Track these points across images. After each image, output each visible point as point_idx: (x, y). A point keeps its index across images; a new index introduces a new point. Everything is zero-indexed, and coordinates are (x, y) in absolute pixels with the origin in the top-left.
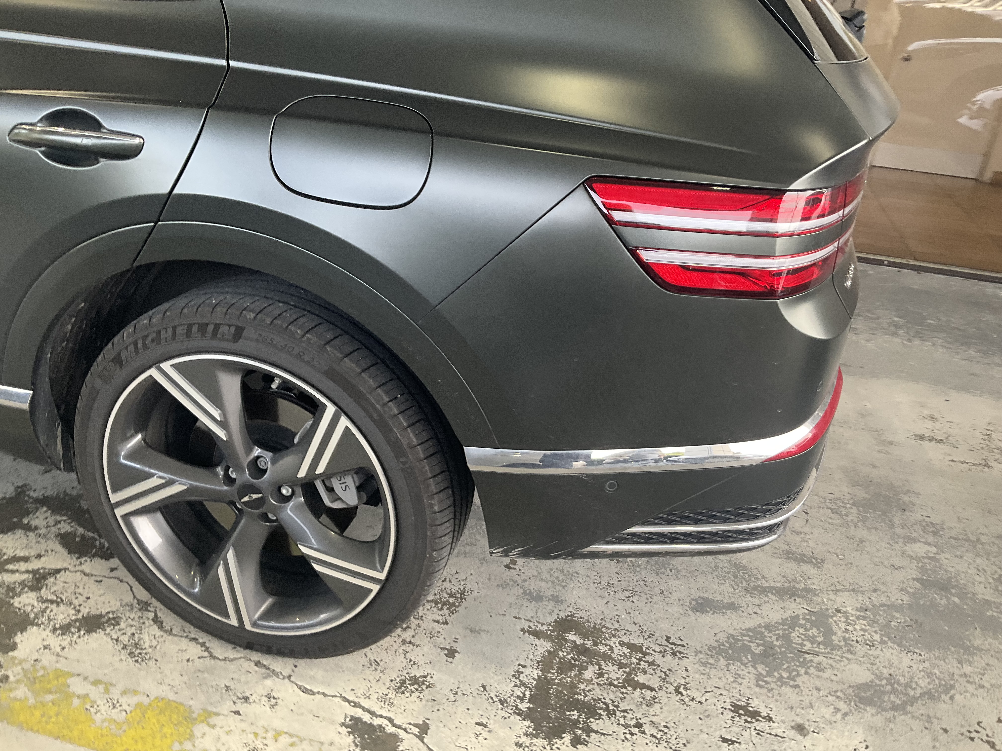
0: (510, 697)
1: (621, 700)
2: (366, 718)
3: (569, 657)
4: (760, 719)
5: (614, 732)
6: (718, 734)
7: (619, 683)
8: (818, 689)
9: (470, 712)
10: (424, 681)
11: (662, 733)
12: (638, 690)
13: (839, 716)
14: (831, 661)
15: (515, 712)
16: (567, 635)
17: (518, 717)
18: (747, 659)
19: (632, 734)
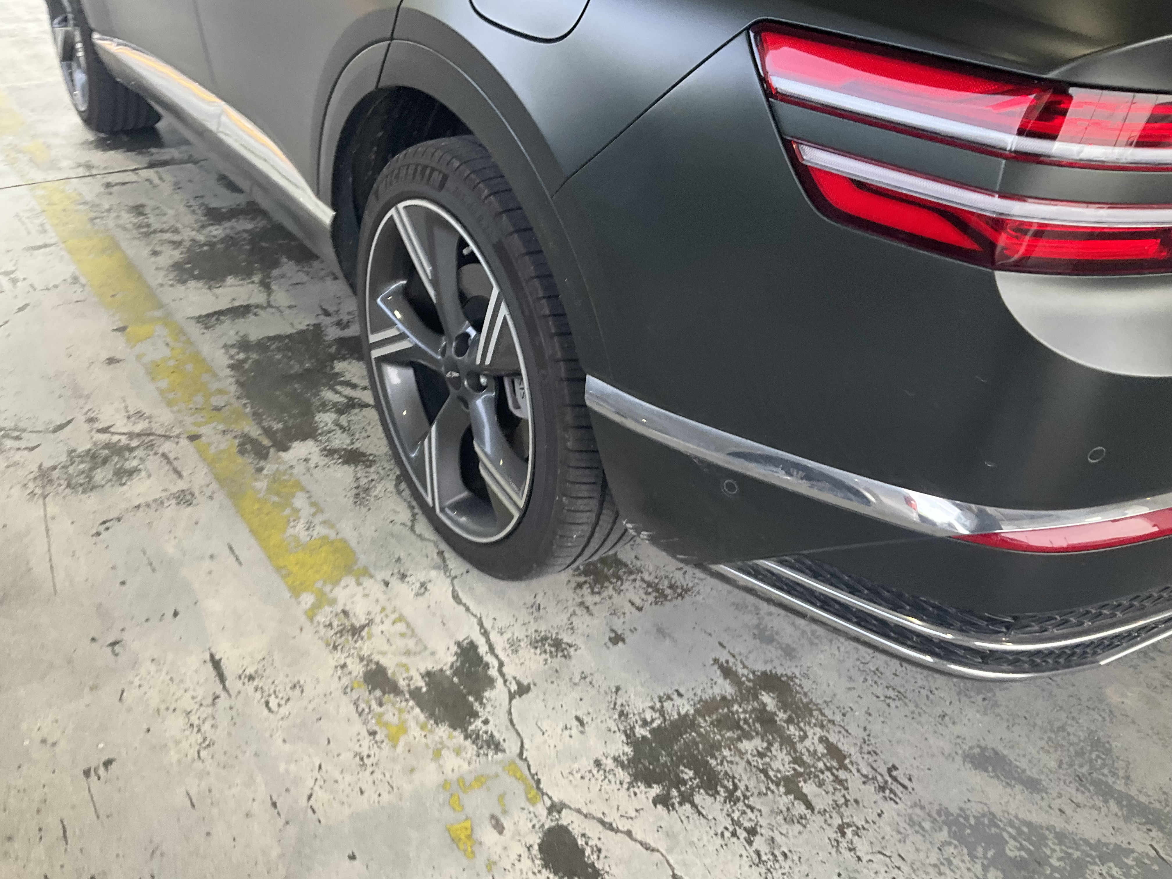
0: (634, 715)
2: (483, 649)
3: (742, 716)
5: (715, 819)
7: (776, 776)
9: (580, 703)
10: (566, 649)
11: (771, 857)
12: (792, 797)
15: (625, 732)
16: (763, 693)
18: (985, 853)
19: (734, 834)
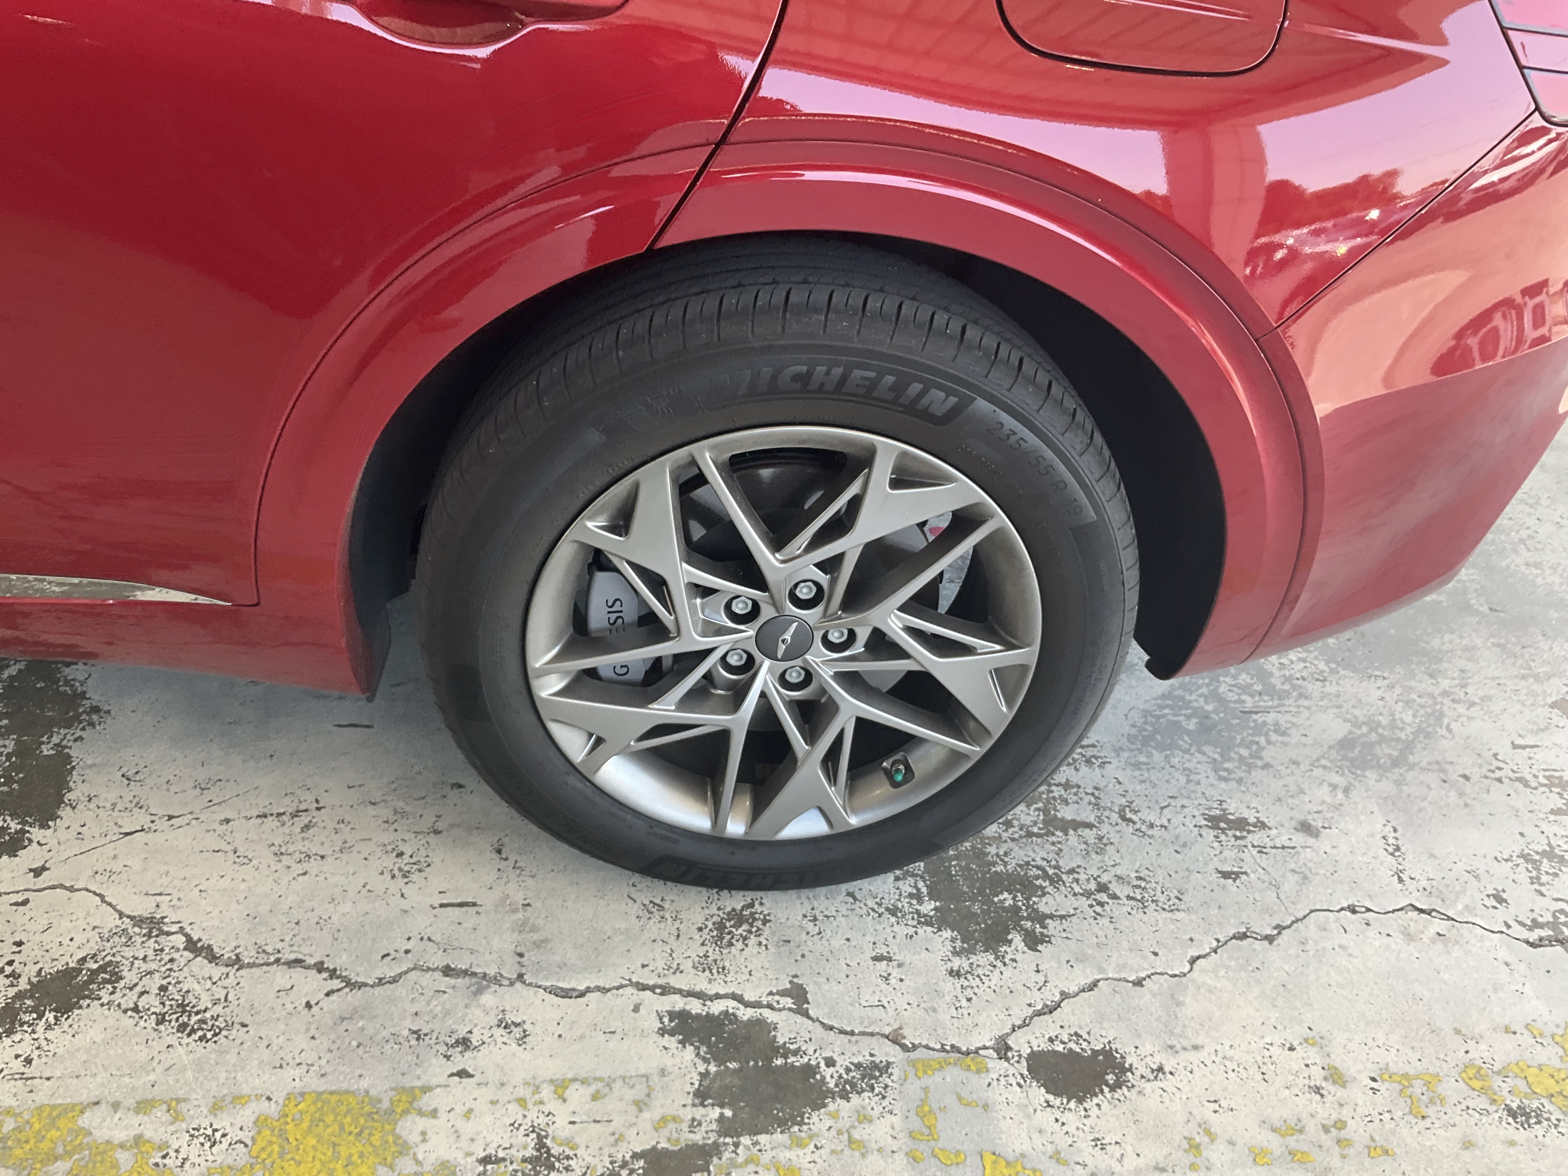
0: (899, 900)
1: (1058, 854)
2: (695, 1007)
4: (1252, 828)
5: (1075, 909)
6: (1211, 867)
7: (1040, 829)
8: (1295, 763)
9: (853, 943)
10: (753, 914)
11: (1139, 890)
12: (1071, 832)
13: (1340, 795)
14: (1288, 717)
15: (919, 923)
17: (929, 929)
18: (1186, 742)
19: (1101, 904)
